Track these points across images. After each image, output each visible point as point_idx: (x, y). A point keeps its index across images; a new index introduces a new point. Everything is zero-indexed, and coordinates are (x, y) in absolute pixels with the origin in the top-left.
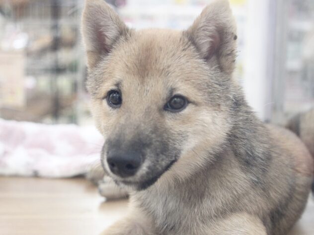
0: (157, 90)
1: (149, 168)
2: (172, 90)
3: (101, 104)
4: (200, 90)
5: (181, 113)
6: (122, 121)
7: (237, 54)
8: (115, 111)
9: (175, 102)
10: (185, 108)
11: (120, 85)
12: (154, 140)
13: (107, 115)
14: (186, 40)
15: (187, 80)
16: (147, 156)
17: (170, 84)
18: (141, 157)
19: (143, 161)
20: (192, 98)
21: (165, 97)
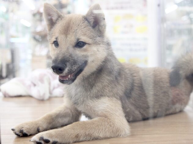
0: (72, 39)
1: (68, 70)
2: (78, 39)
3: (52, 45)
4: (91, 38)
5: (83, 48)
6: (58, 52)
7: (106, 25)
8: (57, 48)
9: (80, 44)
10: (84, 46)
11: (57, 39)
12: (70, 59)
13: (54, 50)
14: (84, 19)
15: (85, 35)
16: (67, 66)
17: (77, 37)
18: (65, 66)
19: (66, 68)
20: (87, 42)
21: (75, 42)
